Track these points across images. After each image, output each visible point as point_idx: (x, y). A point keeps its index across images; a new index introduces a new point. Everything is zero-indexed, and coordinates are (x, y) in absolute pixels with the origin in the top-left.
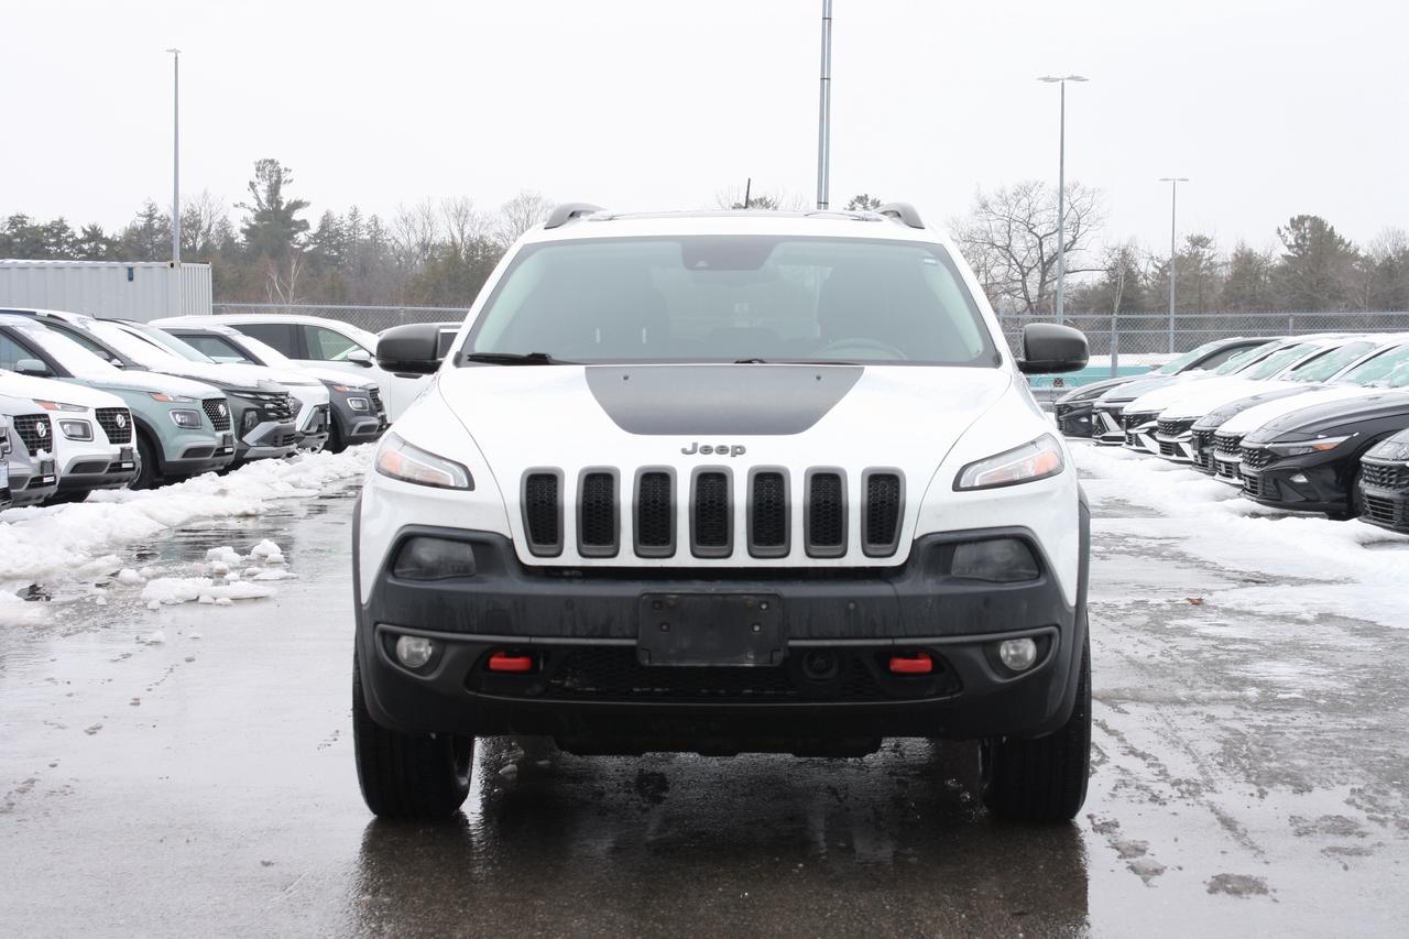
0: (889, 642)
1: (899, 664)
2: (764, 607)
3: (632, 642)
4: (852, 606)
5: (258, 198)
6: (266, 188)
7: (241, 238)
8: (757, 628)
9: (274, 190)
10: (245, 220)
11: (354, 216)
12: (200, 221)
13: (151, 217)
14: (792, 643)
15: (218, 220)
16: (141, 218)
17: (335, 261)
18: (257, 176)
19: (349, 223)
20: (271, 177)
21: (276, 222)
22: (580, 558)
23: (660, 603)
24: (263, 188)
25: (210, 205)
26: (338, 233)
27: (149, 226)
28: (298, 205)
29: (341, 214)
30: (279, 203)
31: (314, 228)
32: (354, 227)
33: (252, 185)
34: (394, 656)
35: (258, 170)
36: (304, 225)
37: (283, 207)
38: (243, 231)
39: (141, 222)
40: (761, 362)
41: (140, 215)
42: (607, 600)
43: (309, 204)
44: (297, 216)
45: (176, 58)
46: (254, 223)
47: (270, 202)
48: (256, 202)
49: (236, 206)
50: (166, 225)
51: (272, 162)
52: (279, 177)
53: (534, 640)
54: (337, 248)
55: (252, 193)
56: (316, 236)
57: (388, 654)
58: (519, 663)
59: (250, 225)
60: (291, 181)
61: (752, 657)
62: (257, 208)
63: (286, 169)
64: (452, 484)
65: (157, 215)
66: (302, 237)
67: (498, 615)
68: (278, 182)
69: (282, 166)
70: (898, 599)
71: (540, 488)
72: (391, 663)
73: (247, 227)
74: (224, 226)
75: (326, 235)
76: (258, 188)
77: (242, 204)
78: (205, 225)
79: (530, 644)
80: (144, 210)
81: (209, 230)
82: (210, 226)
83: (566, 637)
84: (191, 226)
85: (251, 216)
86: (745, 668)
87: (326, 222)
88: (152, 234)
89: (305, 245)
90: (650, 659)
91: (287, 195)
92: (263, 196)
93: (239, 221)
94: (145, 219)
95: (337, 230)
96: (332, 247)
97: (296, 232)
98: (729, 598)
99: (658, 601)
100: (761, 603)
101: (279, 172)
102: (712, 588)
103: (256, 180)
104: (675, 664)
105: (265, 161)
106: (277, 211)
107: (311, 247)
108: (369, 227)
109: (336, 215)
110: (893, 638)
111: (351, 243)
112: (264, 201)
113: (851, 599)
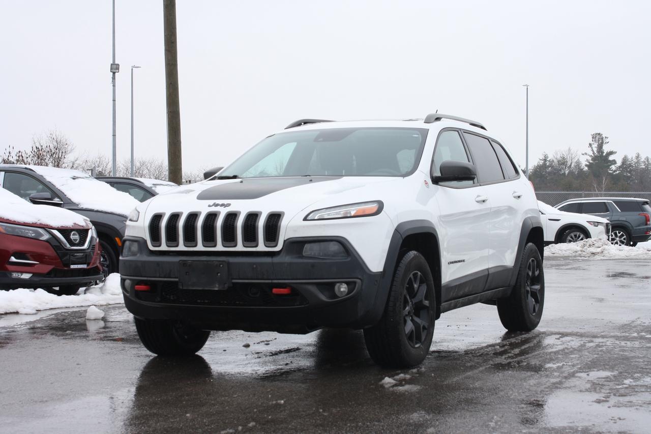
0: (270, 281)
1: (275, 291)
2: (221, 266)
3: (177, 280)
4: (255, 266)
5: (593, 151)
6: (596, 146)
7: (586, 168)
8: (219, 274)
9: (600, 147)
10: (587, 160)
11: (638, 157)
12: (567, 162)
13: (545, 160)
14: (233, 281)
15: (575, 161)
16: (541, 161)
17: (629, 178)
18: (593, 141)
19: (635, 160)
20: (599, 141)
21: (601, 161)
22: (167, 247)
23: (186, 264)
24: (595, 146)
25: (571, 154)
26: (630, 165)
27: (544, 164)
28: (611, 153)
29: (631, 156)
30: (603, 152)
31: (619, 163)
32: (638, 162)
33: (590, 145)
35: (593, 138)
36: (614, 162)
37: (604, 154)
38: (586, 165)
39: (541, 163)
41: (541, 160)
43: (616, 152)
44: (611, 158)
45: (527, 89)
46: (591, 162)
47: (598, 152)
48: (592, 152)
49: (583, 154)
50: (552, 164)
51: (599, 134)
52: (602, 141)
53: (148, 278)
54: (630, 172)
55: (590, 149)
56: (620, 167)
58: (145, 288)
59: (589, 163)
60: (608, 143)
61: (217, 286)
62: (592, 155)
63: (606, 137)
65: (548, 159)
66: (613, 167)
68: (602, 143)
69: (604, 136)
70: (273, 264)
71: (156, 220)
73: (588, 164)
74: (578, 164)
75: (625, 166)
76: (593, 146)
77: (586, 154)
78: (569, 163)
79: (147, 280)
80: (542, 157)
81: (571, 166)
82: (571, 163)
83: (158, 277)
84: (563, 164)
85: (590, 158)
86: (214, 290)
87: (625, 160)
88: (546, 168)
89: (615, 171)
90: (182, 286)
91: (606, 149)
92: (595, 150)
93: (584, 161)
94: (543, 161)
95: (630, 164)
96: (627, 172)
97: (610, 165)
98: (209, 262)
99: (184, 263)
100: (220, 264)
101: (602, 138)
103: (592, 142)
104: (191, 289)
105: (596, 134)
106: (601, 156)
107: (618, 172)
108: (644, 162)
109: (630, 157)
110: (272, 280)
111: (636, 170)
112: (595, 152)
113: (254, 264)
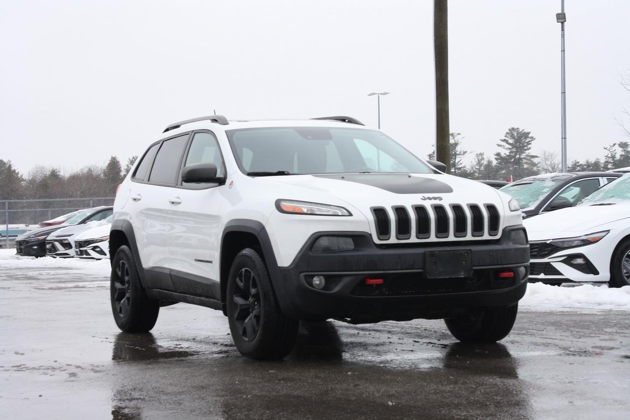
1: (505, 274)
2: (466, 254)
4: (491, 253)
8: (464, 263)
14: (474, 268)
22: (397, 240)
23: (433, 254)
34: (311, 284)
40: (369, 173)
42: (413, 254)
53: (386, 272)
57: (309, 285)
58: (380, 281)
61: (463, 273)
64: (340, 214)
67: (372, 263)
71: (380, 214)
72: (310, 287)
79: (384, 274)
83: (398, 270)
86: (461, 277)
90: (430, 276)
98: (455, 252)
99: (432, 254)
102: (449, 248)
104: (438, 278)
113: (492, 251)
